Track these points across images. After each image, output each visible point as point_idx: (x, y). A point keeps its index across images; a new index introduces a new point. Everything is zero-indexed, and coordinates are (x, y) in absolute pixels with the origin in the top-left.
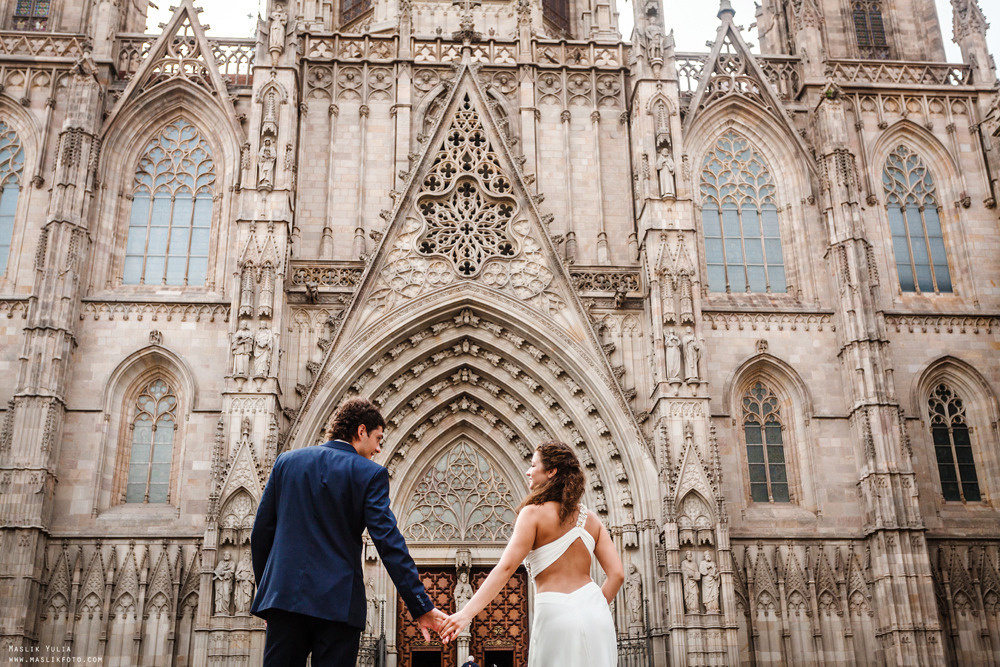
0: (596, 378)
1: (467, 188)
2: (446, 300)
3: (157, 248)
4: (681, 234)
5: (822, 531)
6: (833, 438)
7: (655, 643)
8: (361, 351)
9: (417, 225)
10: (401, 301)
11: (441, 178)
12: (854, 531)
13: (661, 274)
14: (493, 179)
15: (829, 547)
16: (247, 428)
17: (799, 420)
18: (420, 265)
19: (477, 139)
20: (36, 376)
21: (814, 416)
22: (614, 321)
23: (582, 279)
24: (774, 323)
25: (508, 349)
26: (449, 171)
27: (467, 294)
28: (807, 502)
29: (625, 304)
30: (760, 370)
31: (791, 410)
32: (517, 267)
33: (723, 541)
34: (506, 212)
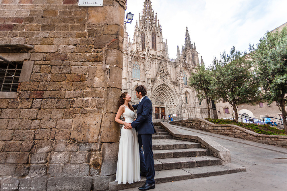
0: (174, 92)
1: (163, 73)
2: (162, 83)
3: (135, 75)
4: (183, 80)
5: (191, 107)
6: (192, 99)
7: (180, 115)
8: (156, 87)
9: (160, 76)
10: (159, 83)
11: (161, 71)
12: (193, 107)
13: (181, 83)
14: (166, 72)
15: (192, 108)
16: (149, 94)
17: (189, 97)
18: (160, 79)
19: (164, 68)
20: (130, 87)
21: (190, 97)
22: (176, 87)
23: (173, 83)
24: (187, 88)
25: (166, 88)
26: (162, 71)
27: (164, 83)
28: (189, 104)
29: (177, 85)
30: (187, 92)
31: (188, 96)
32: (168, 81)
33: (186, 107)
34: (166, 75)
